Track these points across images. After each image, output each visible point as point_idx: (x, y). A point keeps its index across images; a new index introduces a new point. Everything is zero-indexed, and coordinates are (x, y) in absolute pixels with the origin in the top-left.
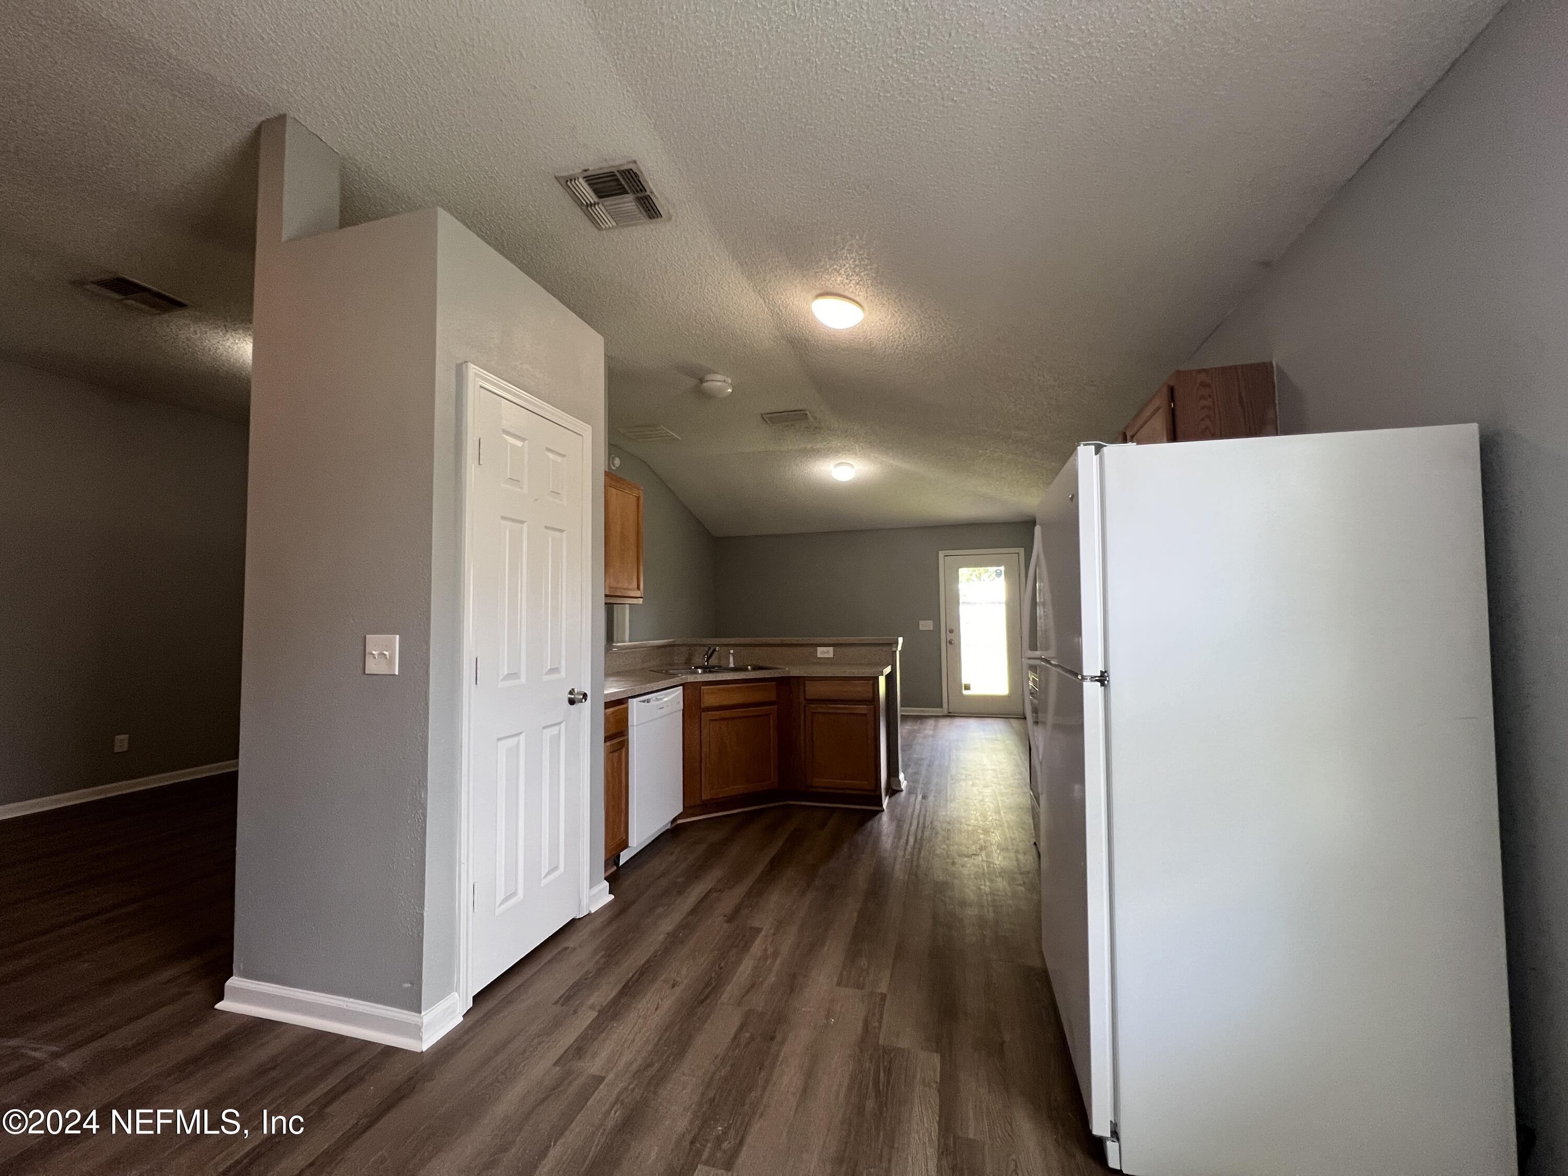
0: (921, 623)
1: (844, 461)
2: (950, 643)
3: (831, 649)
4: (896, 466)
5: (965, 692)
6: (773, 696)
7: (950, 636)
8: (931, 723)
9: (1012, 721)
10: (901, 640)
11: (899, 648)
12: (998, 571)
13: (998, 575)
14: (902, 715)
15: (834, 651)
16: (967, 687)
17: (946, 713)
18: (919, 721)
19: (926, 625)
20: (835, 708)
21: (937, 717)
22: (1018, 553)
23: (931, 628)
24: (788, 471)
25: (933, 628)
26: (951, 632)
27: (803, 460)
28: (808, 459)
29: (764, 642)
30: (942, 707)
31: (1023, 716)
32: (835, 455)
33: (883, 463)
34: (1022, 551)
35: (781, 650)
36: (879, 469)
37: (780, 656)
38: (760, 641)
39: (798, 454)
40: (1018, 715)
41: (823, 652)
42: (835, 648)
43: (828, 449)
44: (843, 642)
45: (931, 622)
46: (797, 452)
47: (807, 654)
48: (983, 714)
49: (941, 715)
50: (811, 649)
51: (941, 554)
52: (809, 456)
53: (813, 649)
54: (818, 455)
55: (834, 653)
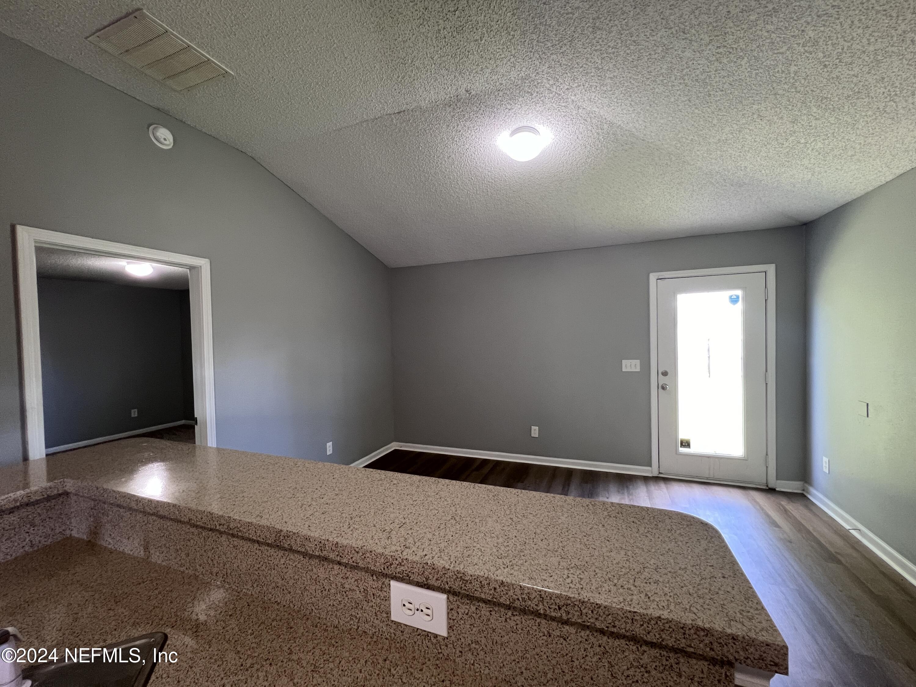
0: (624, 362)
1: (525, 123)
2: (663, 388)
3: (439, 601)
4: (611, 124)
5: (682, 450)
7: (663, 380)
13: (733, 301)
15: (450, 610)
16: (685, 444)
17: (655, 474)
19: (631, 366)
21: (646, 479)
22: (766, 272)
23: (638, 369)
24: (444, 157)
25: (640, 369)
26: (665, 374)
27: (460, 128)
28: (468, 123)
29: (231, 526)
30: (651, 466)
31: (767, 486)
32: (509, 107)
33: (589, 120)
34: (771, 269)
35: (282, 561)
36: (580, 136)
37: (280, 582)
38: (223, 522)
39: (450, 112)
40: (760, 485)
41: (407, 605)
42: (451, 598)
43: (496, 94)
44: (482, 586)
45: (638, 362)
46: (449, 109)
47: (358, 595)
48: (707, 479)
49: (650, 475)
50: (371, 583)
51: (653, 277)
52: (467, 116)
53: (375, 585)
54: (481, 111)
55: (449, 619)
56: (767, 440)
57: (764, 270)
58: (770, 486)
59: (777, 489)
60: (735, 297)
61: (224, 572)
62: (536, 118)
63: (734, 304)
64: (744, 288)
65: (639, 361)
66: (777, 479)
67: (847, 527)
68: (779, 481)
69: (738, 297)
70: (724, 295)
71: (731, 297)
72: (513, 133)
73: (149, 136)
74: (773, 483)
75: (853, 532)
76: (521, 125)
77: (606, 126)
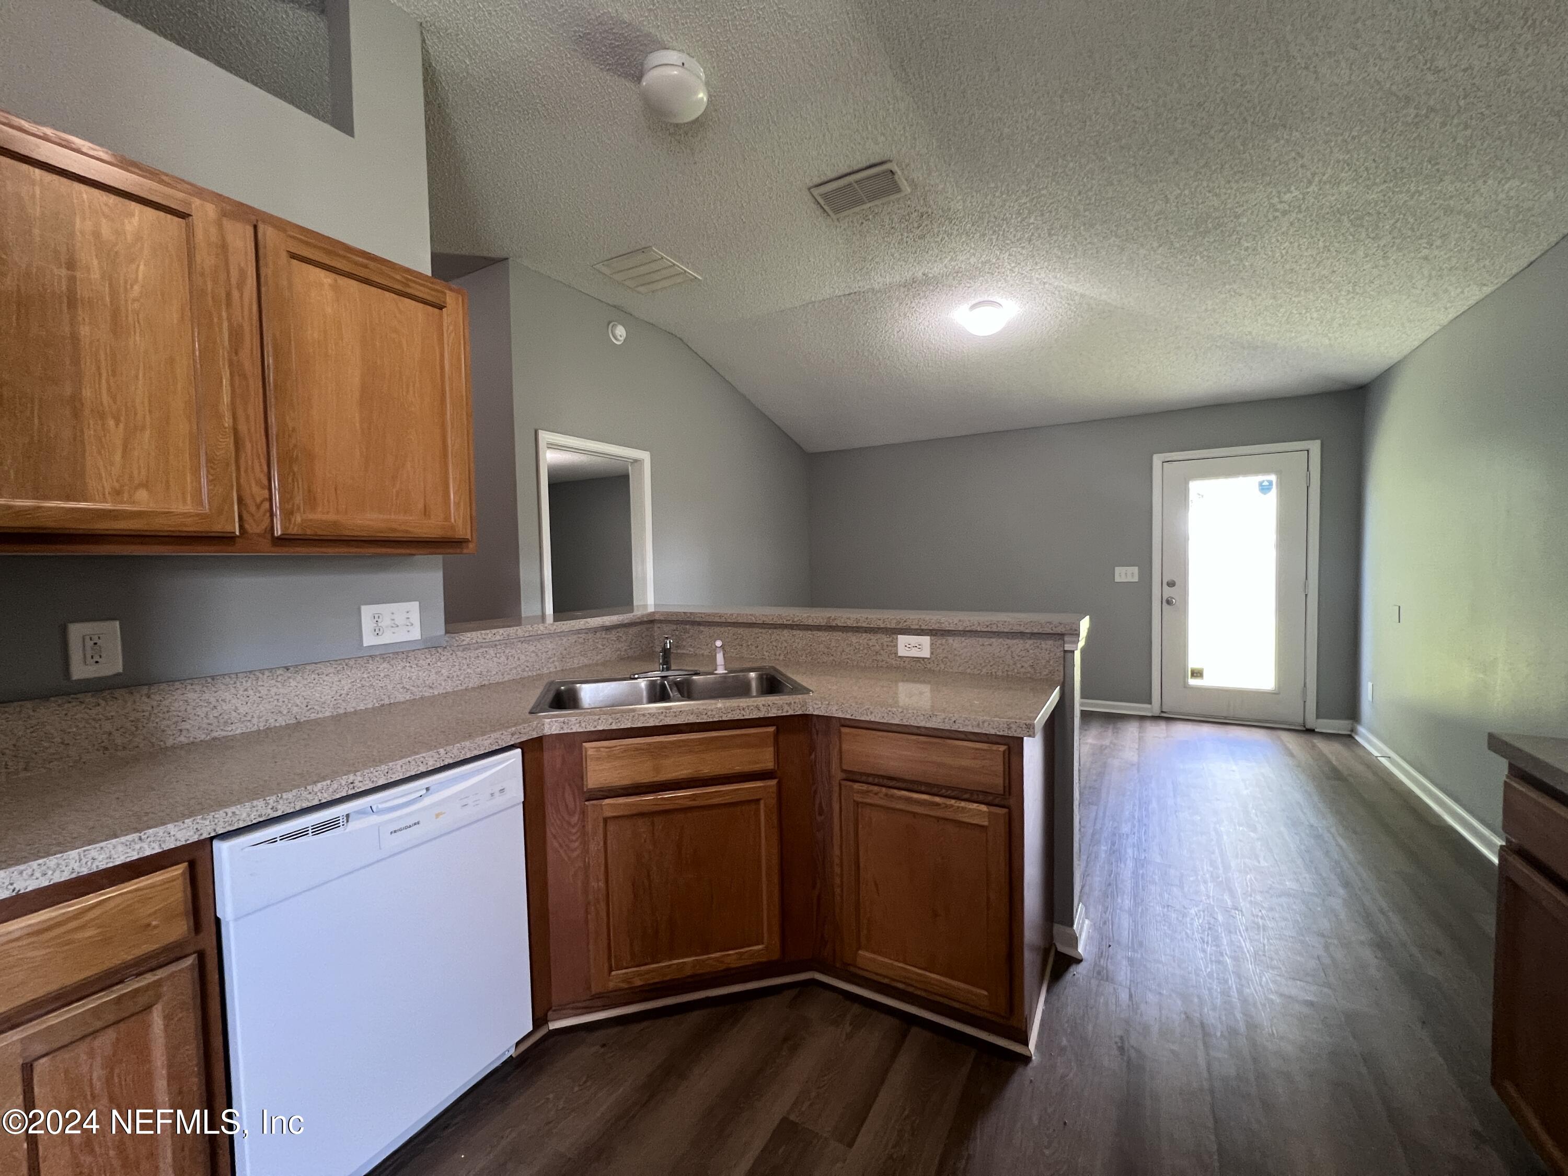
0: (1118, 570)
1: (986, 298)
2: (1169, 602)
3: (926, 640)
4: (1082, 296)
5: (1192, 682)
6: (766, 759)
7: (1168, 592)
8: (1131, 730)
9: (1285, 736)
10: (1085, 624)
11: (1081, 644)
12: (1266, 483)
13: (1265, 489)
14: (1082, 712)
15: (932, 644)
16: (1197, 674)
17: (1156, 712)
18: (1111, 727)
19: (1126, 574)
20: (908, 800)
21: (1142, 718)
22: (1308, 451)
23: (1136, 579)
24: (893, 331)
25: (1139, 578)
26: (1171, 584)
27: (913, 304)
28: (922, 301)
29: (796, 620)
30: (1151, 703)
31: (1304, 726)
32: (968, 285)
33: (1057, 292)
34: (1315, 446)
35: (828, 638)
36: (1049, 308)
37: (826, 650)
38: (789, 618)
39: (904, 292)
40: (1295, 725)
41: (908, 646)
42: (933, 638)
43: (955, 275)
44: (949, 624)
45: (1135, 570)
46: (902, 289)
47: (878, 648)
48: (1225, 718)
49: (1150, 714)
50: (885, 639)
51: (1157, 460)
52: (922, 294)
53: (889, 639)
54: (938, 290)
55: (931, 649)
56: (1305, 668)
57: (1307, 448)
58: (1309, 726)
59: (1316, 730)
60: (1267, 484)
61: (785, 652)
62: (999, 293)
63: (1265, 494)
64: (1278, 472)
65: (1136, 568)
66: (1318, 717)
67: (1376, 753)
68: (1320, 721)
69: (1271, 483)
70: (1251, 482)
71: (1261, 484)
72: (974, 307)
73: (609, 336)
74: (1312, 722)
75: (1383, 760)
76: (981, 299)
77: (1076, 298)
